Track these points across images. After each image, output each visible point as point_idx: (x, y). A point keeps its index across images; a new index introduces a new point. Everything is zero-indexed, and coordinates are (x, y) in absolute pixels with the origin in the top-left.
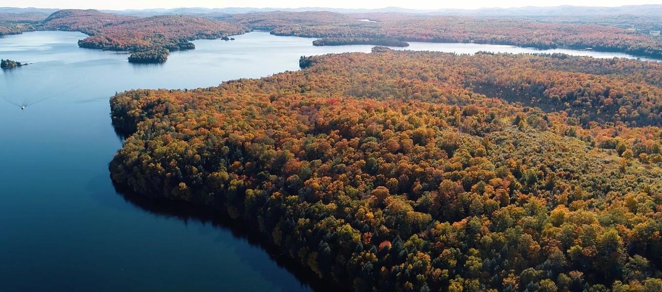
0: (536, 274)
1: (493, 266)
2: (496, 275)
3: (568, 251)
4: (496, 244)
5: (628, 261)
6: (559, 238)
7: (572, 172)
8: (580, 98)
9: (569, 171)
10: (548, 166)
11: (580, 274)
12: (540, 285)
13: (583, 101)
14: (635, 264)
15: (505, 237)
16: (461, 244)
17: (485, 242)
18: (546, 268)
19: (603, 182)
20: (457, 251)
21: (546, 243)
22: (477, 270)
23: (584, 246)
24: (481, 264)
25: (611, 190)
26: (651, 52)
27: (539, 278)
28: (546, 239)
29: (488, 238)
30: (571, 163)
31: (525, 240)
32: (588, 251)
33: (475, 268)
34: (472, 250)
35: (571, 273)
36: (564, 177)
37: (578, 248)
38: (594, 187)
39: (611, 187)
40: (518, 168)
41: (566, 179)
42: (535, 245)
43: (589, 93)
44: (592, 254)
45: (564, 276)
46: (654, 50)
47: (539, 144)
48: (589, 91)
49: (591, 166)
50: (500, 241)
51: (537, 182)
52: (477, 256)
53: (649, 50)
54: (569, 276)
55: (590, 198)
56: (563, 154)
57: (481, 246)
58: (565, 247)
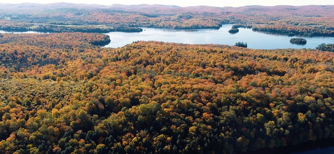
0: (65, 140)
1: (44, 147)
2: (49, 150)
3: (71, 125)
4: (38, 137)
5: (92, 118)
6: (63, 122)
7: (43, 93)
8: (4, 58)
9: (42, 93)
10: (31, 95)
11: (80, 131)
12: (69, 143)
13: (7, 59)
14: (94, 118)
15: (40, 132)
16: (20, 146)
17: (32, 139)
18: (67, 135)
19: (60, 93)
20: (21, 150)
21: (60, 126)
22: (38, 153)
23: (75, 120)
24: (38, 149)
25: (65, 95)
26: (14, 29)
27: (67, 141)
28: (59, 125)
29: (32, 136)
30: (39, 90)
31: (50, 129)
32: (78, 121)
33: (37, 152)
34: (28, 146)
35: (77, 132)
36: (41, 97)
37: (74, 122)
38: (57, 96)
39: (64, 94)
40: (18, 100)
41: (43, 97)
42: (56, 129)
43: (7, 54)
44: (79, 122)
45: (75, 135)
46: (15, 28)
47: (16, 86)
48: (7, 53)
49: (48, 88)
50: (39, 135)
51: (31, 103)
52: (33, 147)
53: (12, 28)
54: (77, 134)
55: (59, 101)
56: (32, 87)
57: (31, 142)
58: (68, 124)
